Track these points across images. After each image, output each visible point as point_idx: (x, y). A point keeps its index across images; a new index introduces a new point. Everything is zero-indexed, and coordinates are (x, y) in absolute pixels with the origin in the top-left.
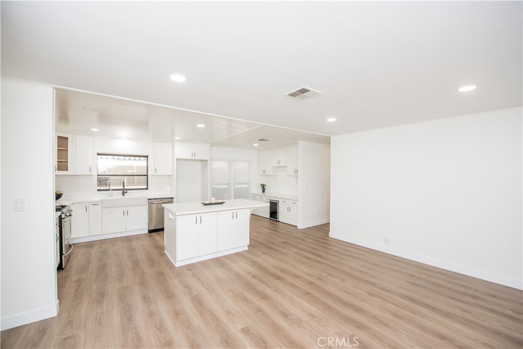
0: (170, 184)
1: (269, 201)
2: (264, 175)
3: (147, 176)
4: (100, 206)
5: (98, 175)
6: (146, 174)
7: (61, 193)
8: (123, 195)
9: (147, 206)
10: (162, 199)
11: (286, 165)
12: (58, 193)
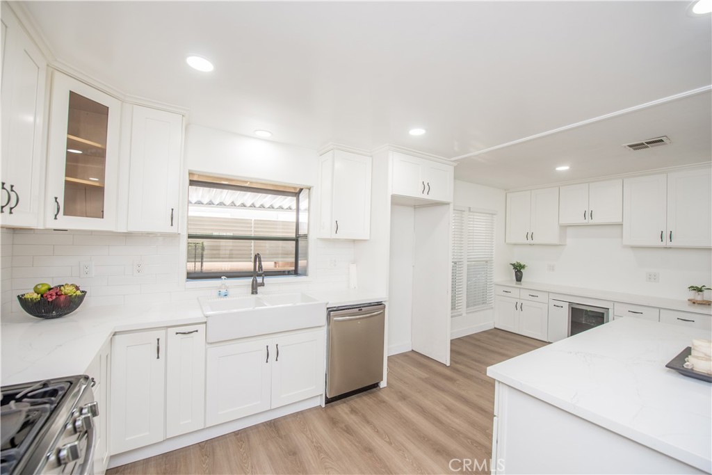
1: (565, 305)
2: (528, 245)
3: (297, 240)
5: (190, 237)
6: (293, 235)
7: (78, 293)
8: (253, 293)
9: (325, 329)
10: (360, 307)
11: (619, 220)
12: (69, 290)
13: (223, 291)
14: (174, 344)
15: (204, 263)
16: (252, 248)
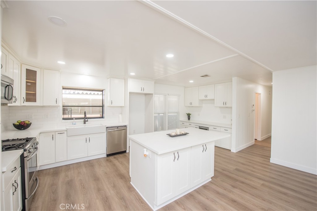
0: (121, 114)
1: (198, 127)
2: (190, 107)
3: (103, 106)
4: (65, 135)
5: (63, 106)
6: (102, 105)
7: (30, 123)
8: (84, 124)
9: (106, 133)
10: (118, 127)
11: (213, 98)
12: (27, 122)
13: (74, 123)
14: (58, 136)
15: (72, 115)
16: (91, 109)
